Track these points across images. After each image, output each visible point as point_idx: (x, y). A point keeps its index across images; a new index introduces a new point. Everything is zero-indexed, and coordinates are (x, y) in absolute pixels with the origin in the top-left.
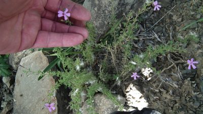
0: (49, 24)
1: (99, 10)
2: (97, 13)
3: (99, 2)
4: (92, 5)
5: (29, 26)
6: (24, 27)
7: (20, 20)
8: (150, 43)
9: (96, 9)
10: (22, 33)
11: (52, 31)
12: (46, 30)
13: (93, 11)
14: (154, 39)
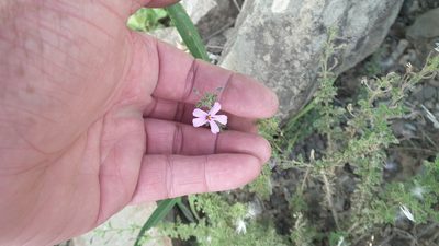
0: (165, 133)
1: (275, 60)
2: (272, 67)
3: (277, 40)
4: (257, 48)
5: (116, 152)
6: (104, 158)
7: (94, 142)
8: (406, 129)
9: (267, 58)
10: (100, 176)
11: (174, 153)
12: (159, 153)
13: (259, 63)
14: (415, 120)
